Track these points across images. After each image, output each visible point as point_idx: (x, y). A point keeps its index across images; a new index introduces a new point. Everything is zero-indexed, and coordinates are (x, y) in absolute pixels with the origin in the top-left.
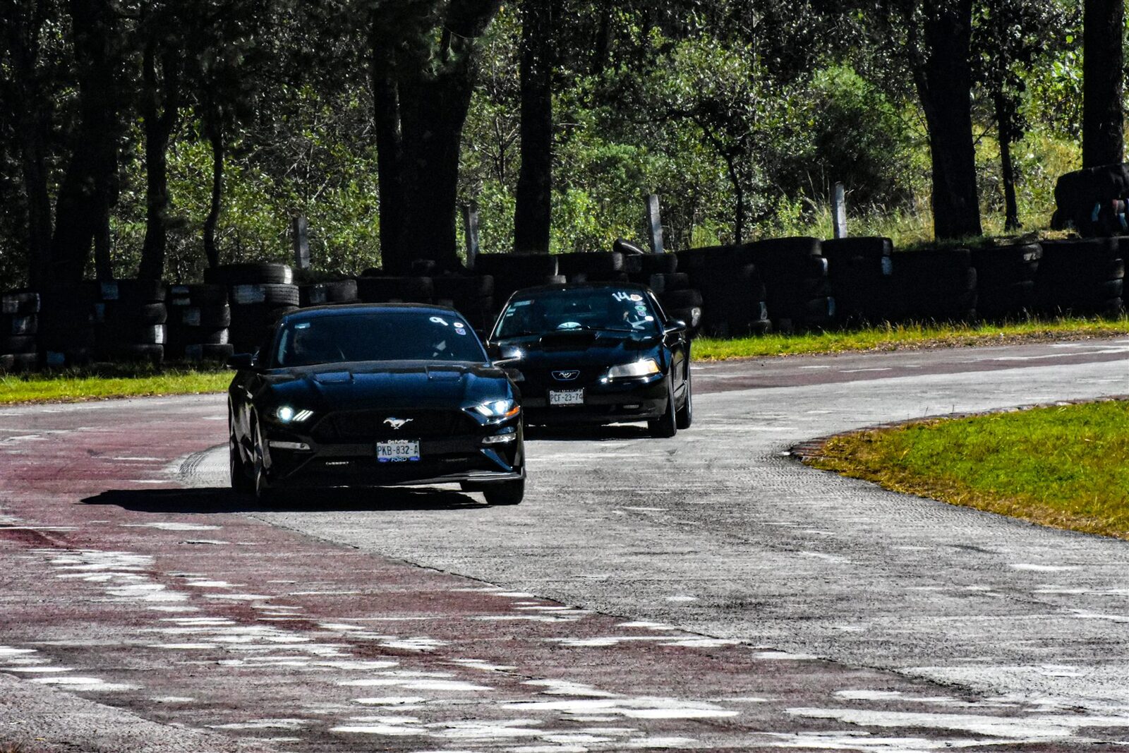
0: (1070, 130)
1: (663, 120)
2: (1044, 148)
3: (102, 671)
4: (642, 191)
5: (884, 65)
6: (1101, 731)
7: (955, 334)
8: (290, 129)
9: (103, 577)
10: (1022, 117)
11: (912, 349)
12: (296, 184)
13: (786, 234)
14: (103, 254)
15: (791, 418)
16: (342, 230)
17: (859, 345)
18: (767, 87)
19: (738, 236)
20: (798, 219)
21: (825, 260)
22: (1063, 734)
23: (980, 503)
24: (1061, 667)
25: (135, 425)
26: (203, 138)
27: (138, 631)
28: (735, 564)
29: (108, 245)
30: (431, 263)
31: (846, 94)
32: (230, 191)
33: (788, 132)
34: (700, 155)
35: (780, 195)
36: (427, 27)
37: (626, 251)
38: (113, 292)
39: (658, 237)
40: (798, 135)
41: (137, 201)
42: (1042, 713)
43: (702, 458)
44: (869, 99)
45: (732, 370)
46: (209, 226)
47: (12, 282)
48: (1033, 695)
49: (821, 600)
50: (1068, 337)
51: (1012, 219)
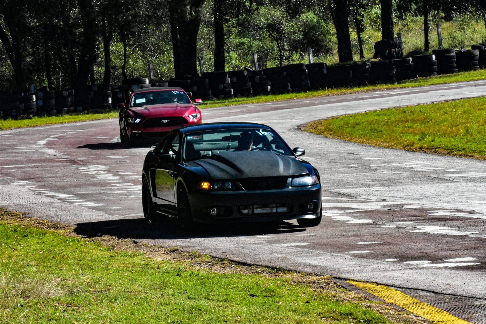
0: (378, 28)
1: (257, 31)
2: (371, 34)
3: (94, 200)
4: (252, 52)
5: (322, 12)
6: (390, 206)
7: (346, 90)
8: (146, 38)
9: (94, 173)
10: (364, 25)
11: (334, 95)
12: (149, 54)
13: (295, 63)
14: (92, 77)
16: (163, 67)
17: (318, 95)
18: (287, 19)
19: (281, 64)
20: (299, 58)
21: (307, 70)
22: (379, 207)
23: (354, 140)
24: (378, 188)
25: (103, 127)
26: (121, 41)
27: (105, 188)
29: (94, 74)
30: (190, 76)
31: (311, 21)
32: (129, 57)
33: (294, 33)
34: (268, 41)
36: (186, 5)
37: (248, 70)
38: (95, 88)
39: (257, 66)
40: (297, 33)
41: (102, 61)
42: (373, 201)
44: (318, 22)
45: (280, 104)
46: (123, 67)
47: (66, 87)
50: (379, 90)
51: (362, 56)
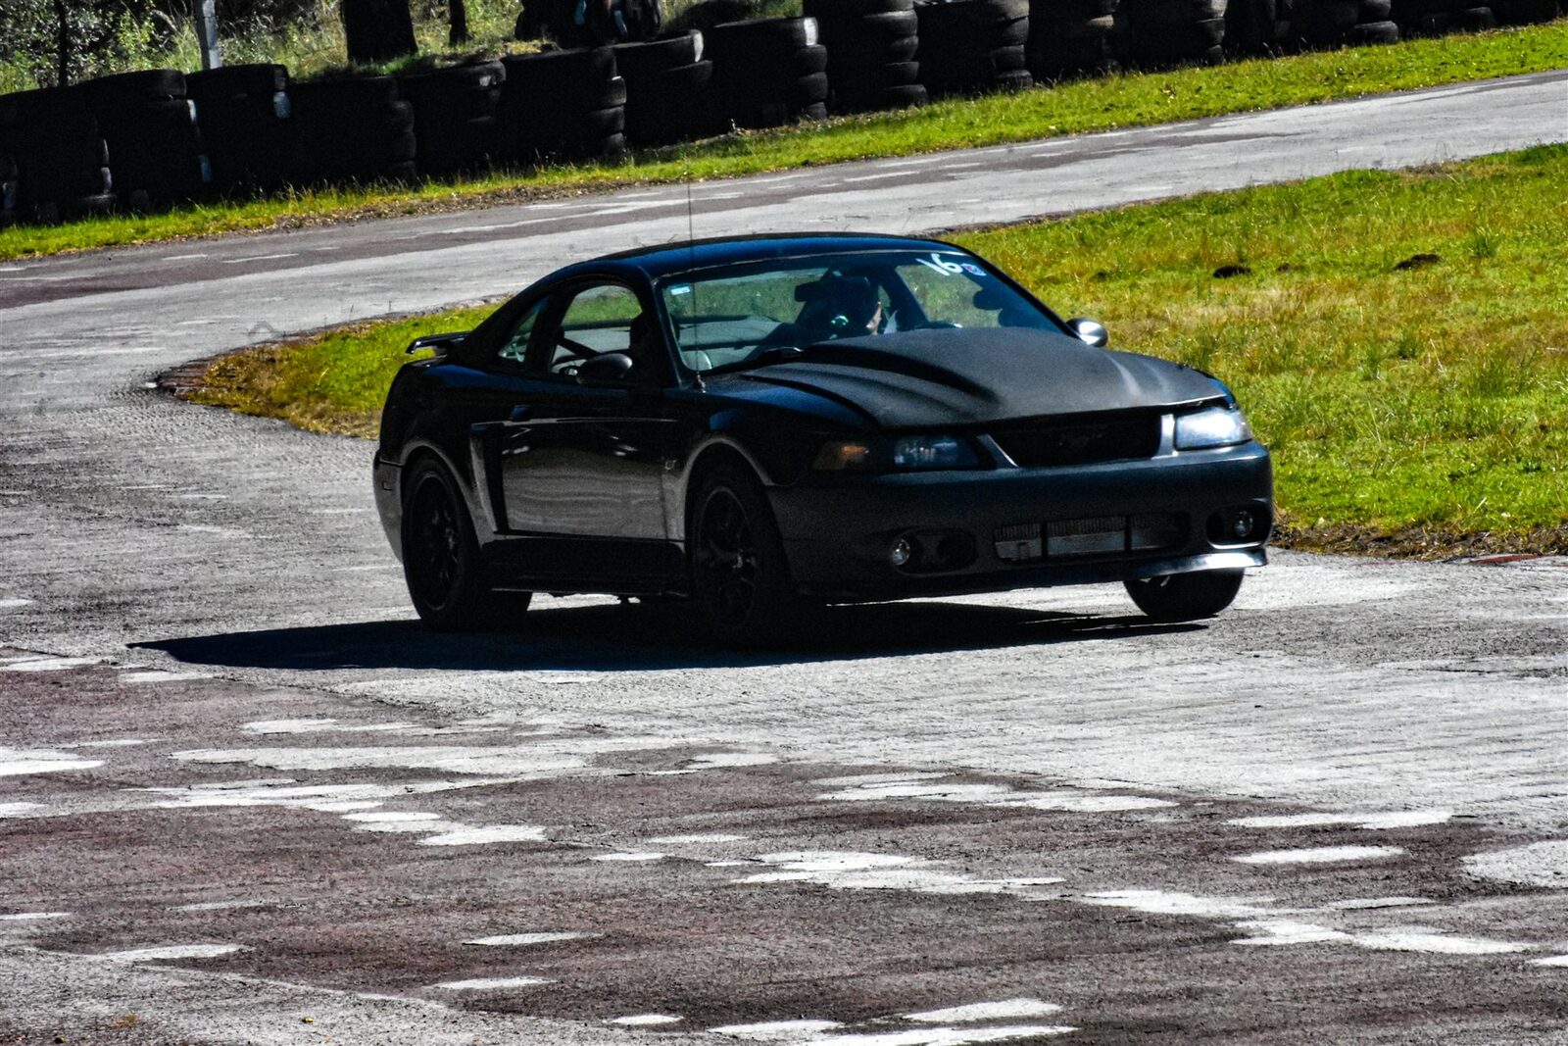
6: (626, 757)
7: (388, 199)
11: (325, 224)
13: (134, 67)
15: (155, 333)
17: (248, 222)
19: (63, 73)
20: (149, 44)
21: (191, 104)
22: (573, 765)
28: (87, 548)
35: (120, 11)
42: (542, 737)
43: (28, 398)
45: (65, 268)
48: (526, 713)
49: (214, 594)
50: (550, 194)
51: (459, 31)
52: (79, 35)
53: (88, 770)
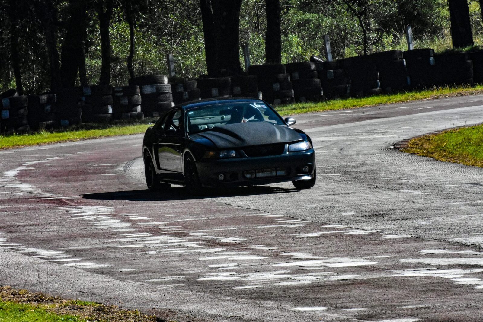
1: (329, 2)
4: (321, 34)
7: (465, 90)
11: (445, 97)
12: (167, 39)
14: (83, 75)
15: (393, 131)
16: (189, 58)
17: (422, 97)
19: (365, 51)
20: (392, 42)
21: (404, 61)
23: (480, 164)
25: (102, 150)
28: (372, 197)
33: (385, 4)
34: (346, 16)
35: (383, 32)
37: (316, 61)
39: (329, 54)
40: (390, 5)
43: (355, 151)
45: (366, 111)
46: (129, 60)
49: (411, 211)
52: (370, 40)
53: (373, 265)
